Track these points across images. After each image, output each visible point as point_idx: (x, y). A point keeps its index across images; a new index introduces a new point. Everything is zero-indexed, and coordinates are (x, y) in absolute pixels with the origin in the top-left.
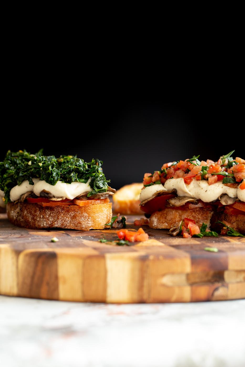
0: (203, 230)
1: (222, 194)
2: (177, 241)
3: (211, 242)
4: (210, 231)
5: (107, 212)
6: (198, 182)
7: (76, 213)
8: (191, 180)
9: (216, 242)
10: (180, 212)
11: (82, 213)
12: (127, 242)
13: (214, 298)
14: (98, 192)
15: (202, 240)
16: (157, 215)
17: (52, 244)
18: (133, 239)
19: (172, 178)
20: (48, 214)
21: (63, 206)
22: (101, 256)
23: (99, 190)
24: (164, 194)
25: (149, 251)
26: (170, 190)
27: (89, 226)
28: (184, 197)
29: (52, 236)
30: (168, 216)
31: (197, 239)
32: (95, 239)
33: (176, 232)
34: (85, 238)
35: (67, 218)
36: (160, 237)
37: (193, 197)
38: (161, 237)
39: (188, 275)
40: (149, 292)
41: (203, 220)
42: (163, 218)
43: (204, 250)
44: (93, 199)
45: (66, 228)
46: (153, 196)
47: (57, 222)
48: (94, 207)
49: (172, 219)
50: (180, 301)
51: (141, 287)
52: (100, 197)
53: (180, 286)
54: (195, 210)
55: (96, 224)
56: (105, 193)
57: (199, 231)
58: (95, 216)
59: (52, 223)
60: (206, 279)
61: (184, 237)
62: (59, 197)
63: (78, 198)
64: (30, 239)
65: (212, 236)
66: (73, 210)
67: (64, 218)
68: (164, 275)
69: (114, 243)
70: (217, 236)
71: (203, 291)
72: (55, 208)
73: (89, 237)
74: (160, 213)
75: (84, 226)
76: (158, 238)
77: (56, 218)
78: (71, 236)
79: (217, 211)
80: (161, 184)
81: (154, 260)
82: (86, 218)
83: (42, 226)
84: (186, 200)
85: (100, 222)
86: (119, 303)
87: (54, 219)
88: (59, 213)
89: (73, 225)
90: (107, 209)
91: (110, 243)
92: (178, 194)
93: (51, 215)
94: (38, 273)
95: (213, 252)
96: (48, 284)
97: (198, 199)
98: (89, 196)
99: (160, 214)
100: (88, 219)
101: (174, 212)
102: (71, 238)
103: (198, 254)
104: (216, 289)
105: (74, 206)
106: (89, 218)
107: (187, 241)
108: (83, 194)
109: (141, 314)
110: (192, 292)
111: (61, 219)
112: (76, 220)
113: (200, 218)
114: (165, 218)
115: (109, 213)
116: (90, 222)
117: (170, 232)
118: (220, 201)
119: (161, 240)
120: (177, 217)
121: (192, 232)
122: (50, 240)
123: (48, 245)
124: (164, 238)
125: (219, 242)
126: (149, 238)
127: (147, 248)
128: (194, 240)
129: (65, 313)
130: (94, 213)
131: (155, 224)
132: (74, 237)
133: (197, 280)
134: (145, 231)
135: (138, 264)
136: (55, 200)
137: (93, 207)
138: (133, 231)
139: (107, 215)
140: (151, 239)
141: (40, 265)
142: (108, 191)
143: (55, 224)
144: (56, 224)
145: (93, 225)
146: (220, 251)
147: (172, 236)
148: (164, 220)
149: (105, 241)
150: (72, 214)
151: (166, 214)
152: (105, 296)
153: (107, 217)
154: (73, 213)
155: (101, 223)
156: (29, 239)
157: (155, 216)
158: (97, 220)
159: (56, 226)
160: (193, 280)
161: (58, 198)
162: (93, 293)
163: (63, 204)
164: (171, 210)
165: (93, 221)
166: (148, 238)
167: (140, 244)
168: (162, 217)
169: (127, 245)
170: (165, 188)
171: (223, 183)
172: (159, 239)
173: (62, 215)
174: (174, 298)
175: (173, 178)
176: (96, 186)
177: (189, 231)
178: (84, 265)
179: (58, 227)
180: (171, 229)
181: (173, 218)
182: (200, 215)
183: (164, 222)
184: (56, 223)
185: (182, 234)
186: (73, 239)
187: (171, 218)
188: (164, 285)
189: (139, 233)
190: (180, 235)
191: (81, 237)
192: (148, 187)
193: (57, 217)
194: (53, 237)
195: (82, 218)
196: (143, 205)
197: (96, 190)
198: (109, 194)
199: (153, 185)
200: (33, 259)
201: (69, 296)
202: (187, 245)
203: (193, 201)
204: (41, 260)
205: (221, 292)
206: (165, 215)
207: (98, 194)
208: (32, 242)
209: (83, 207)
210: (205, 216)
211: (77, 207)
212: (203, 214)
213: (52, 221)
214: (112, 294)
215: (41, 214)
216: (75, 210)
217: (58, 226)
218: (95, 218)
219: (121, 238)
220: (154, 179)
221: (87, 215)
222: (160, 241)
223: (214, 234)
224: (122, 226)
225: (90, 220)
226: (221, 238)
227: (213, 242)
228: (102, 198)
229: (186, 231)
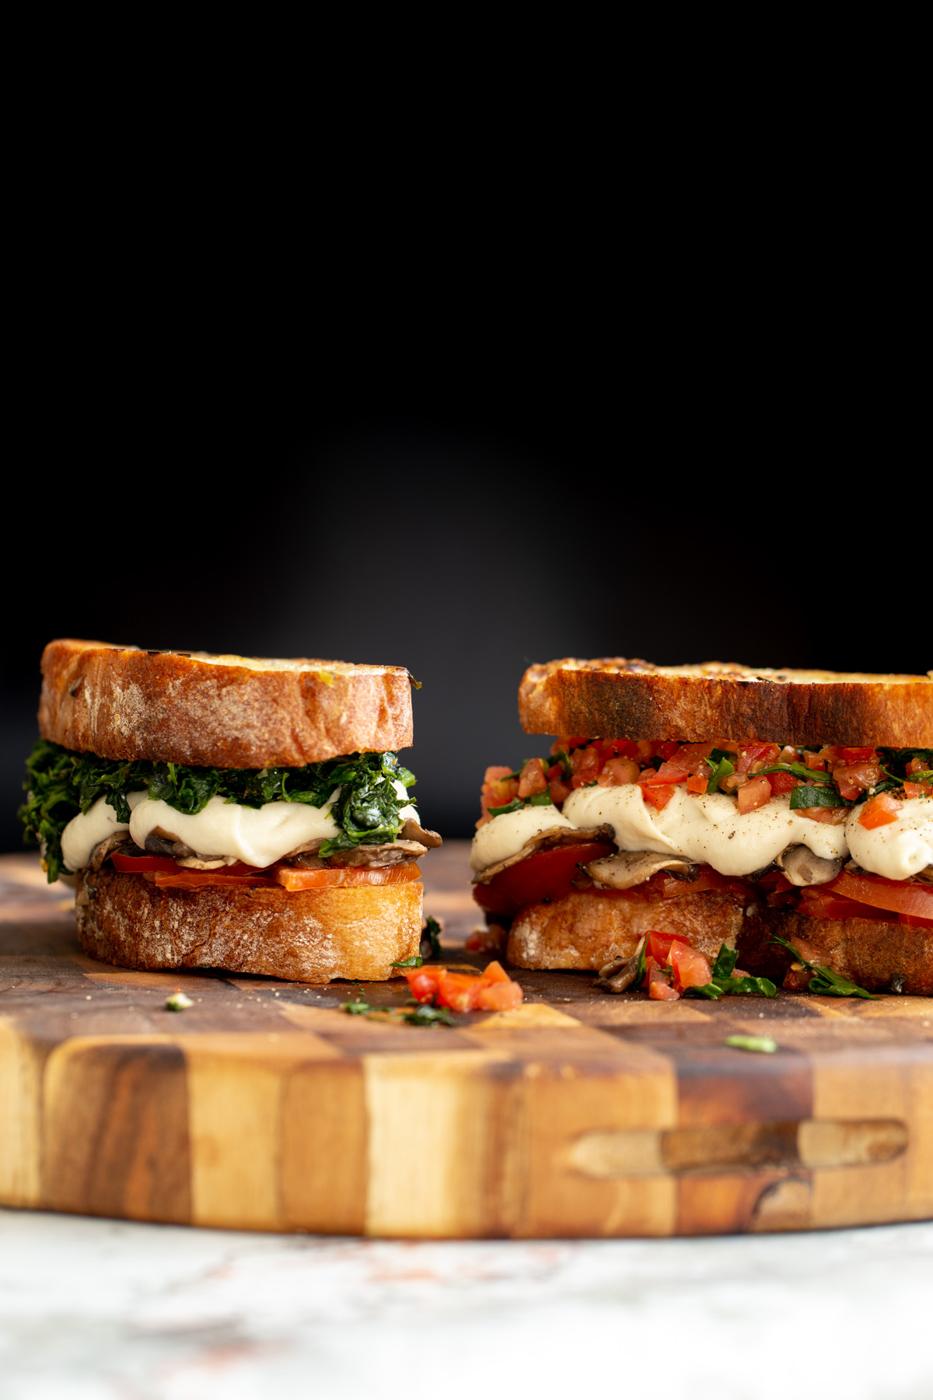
0: (721, 971)
1: (788, 846)
2: (626, 1012)
3: (753, 1017)
4: (748, 976)
5: (397, 917)
6: (699, 801)
7: (276, 914)
8: (669, 794)
9: (769, 1015)
10: (625, 906)
11: (299, 918)
12: (444, 1014)
13: (759, 1224)
14: (357, 841)
15: (719, 1009)
16: (537, 918)
17: (170, 1016)
18: (464, 1001)
19: (591, 786)
20: (176, 917)
21: (230, 888)
22: (349, 1063)
23: (363, 834)
24: (564, 841)
25: (526, 1047)
26: (589, 829)
27: (328, 965)
28: (645, 854)
29: (169, 989)
30: (580, 921)
31: (700, 1003)
32: (329, 999)
33: (623, 975)
34: (290, 995)
35: (244, 932)
36: (564, 997)
37: (680, 854)
38: (568, 997)
39: (665, 1137)
40: (524, 1197)
41: (709, 938)
42: (561, 928)
43: (724, 1045)
44: (342, 866)
45: (245, 969)
46: (524, 847)
47: (210, 946)
48: (344, 897)
49: (595, 934)
50: (634, 1232)
51: (492, 1179)
52: (369, 861)
53: (635, 1178)
54: (682, 900)
55: (355, 959)
56: (388, 845)
57: (709, 976)
58: (350, 928)
59: (193, 952)
60: (732, 1151)
61: (651, 995)
62: (211, 856)
63: (289, 861)
64: (89, 998)
65: (757, 994)
66: (267, 904)
67: (234, 932)
68: (577, 1136)
69: (396, 1015)
70: (772, 995)
71: (721, 1196)
72: (198, 893)
73: (305, 992)
74: (551, 911)
75: (307, 966)
76: (559, 999)
77: (205, 933)
78: (239, 989)
79: (770, 906)
80: (552, 806)
81: (541, 1081)
82: (316, 937)
83: (159, 959)
84: (653, 863)
85: (369, 953)
86: (411, 1238)
87: (200, 936)
88: (214, 913)
89: (271, 960)
90: (399, 904)
91: (381, 1015)
92: (619, 844)
93: (189, 920)
94: (117, 1125)
95: (758, 1052)
96: (152, 1164)
97: (698, 860)
98: (325, 855)
99: (549, 915)
100: (321, 941)
101: (604, 909)
102: (240, 997)
103: (705, 1059)
104: (770, 1189)
105: (268, 890)
106: (325, 938)
107: (664, 1010)
108: (307, 849)
109: (492, 1278)
110: (681, 1199)
111: (223, 935)
112: (278, 943)
113: (700, 929)
114: (571, 929)
115: (406, 921)
116: (330, 953)
117: (603, 979)
118: (784, 870)
119: (567, 1006)
120: (616, 926)
121: (683, 979)
122: (162, 1003)
123: (152, 1021)
124: (579, 997)
125: (779, 1014)
126: (524, 997)
127: (516, 1034)
128: (687, 1008)
129: (213, 1273)
130: (346, 918)
131: (532, 952)
132: (250, 994)
133: (700, 1156)
134: (508, 973)
135: (482, 1096)
136: (198, 867)
137: (339, 897)
138: (464, 972)
139: (400, 930)
140: (532, 1002)
141: (124, 1094)
142: (400, 837)
143: (201, 954)
144: (206, 954)
145: (343, 962)
146: (783, 1050)
147: (607, 992)
148: (565, 935)
149: (362, 1007)
150: (265, 920)
151: (574, 914)
152: (363, 1213)
153: (399, 936)
154: (265, 914)
155: (372, 957)
156: (85, 1000)
157: (532, 924)
158: (357, 943)
159: (206, 960)
160: (683, 1155)
161: (208, 858)
162: (317, 1198)
163: (229, 881)
164: (591, 897)
165: (343, 949)
166: (520, 1001)
167: (492, 1021)
168: (557, 927)
169: (446, 1025)
170: (567, 818)
171: (791, 809)
172: (560, 1002)
173: (227, 921)
174: (613, 1222)
175: (596, 783)
176: (354, 820)
177: (669, 974)
178: (285, 1097)
179: (214, 966)
180: (607, 967)
181: (599, 928)
182: (700, 918)
183: (564, 943)
184: (205, 951)
185: (644, 985)
186: (246, 1000)
187: (590, 930)
188: (577, 1174)
189: (487, 981)
190: (639, 988)
191: (277, 994)
192: (504, 816)
193: (210, 930)
194: (173, 993)
195: (301, 934)
196: (487, 883)
197: (353, 832)
198: (405, 851)
199: (522, 808)
200: (99, 1073)
201: (230, 1211)
202: (663, 1027)
203: (681, 867)
204: (127, 1077)
205: (785, 1199)
206: (570, 919)
207: (361, 847)
208: (97, 1010)
209: (303, 896)
210: (719, 924)
211: (280, 893)
212: (710, 916)
213: (193, 943)
214: (387, 1206)
215: (155, 917)
216: (272, 906)
217: (213, 962)
218: (348, 938)
219: (423, 1000)
220: (524, 787)
221: (319, 926)
222: (563, 1011)
223: (762, 987)
224: (430, 953)
225: (329, 947)
226: (788, 1001)
227: (758, 1018)
228: (374, 864)
229: (661, 974)
